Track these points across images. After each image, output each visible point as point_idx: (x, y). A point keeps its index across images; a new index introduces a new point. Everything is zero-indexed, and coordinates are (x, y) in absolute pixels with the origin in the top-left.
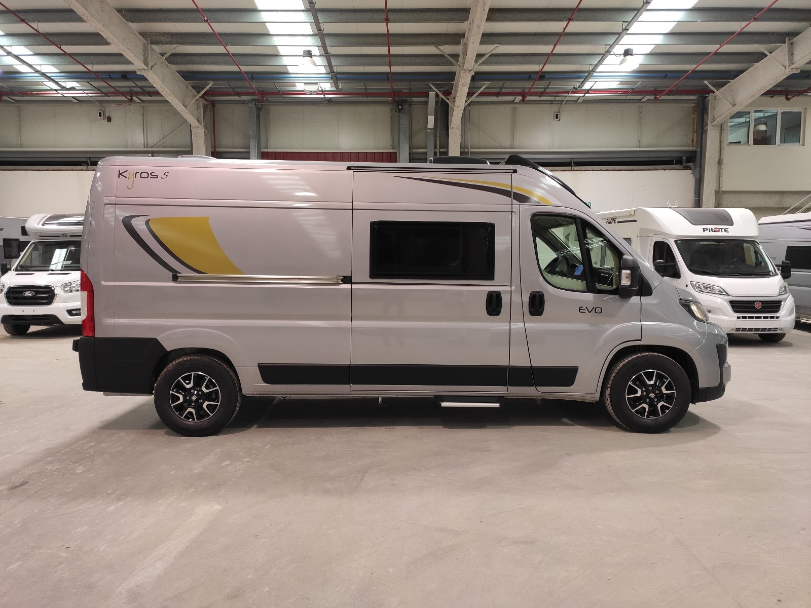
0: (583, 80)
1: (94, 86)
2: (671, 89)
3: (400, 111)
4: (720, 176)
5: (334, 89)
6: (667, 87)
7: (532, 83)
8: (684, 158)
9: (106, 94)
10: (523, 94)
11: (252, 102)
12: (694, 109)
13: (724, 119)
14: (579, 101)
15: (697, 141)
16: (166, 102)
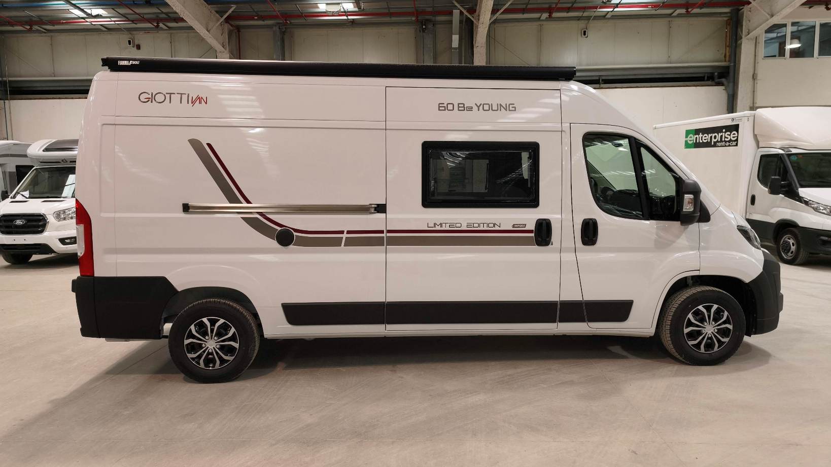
1: (119, 13)
2: (704, 2)
3: (424, 30)
4: (754, 91)
5: (356, 9)
8: (716, 74)
9: (133, 21)
10: (550, 10)
11: (275, 26)
12: (727, 22)
13: (760, 32)
14: (608, 16)
15: (730, 56)
16: (191, 28)
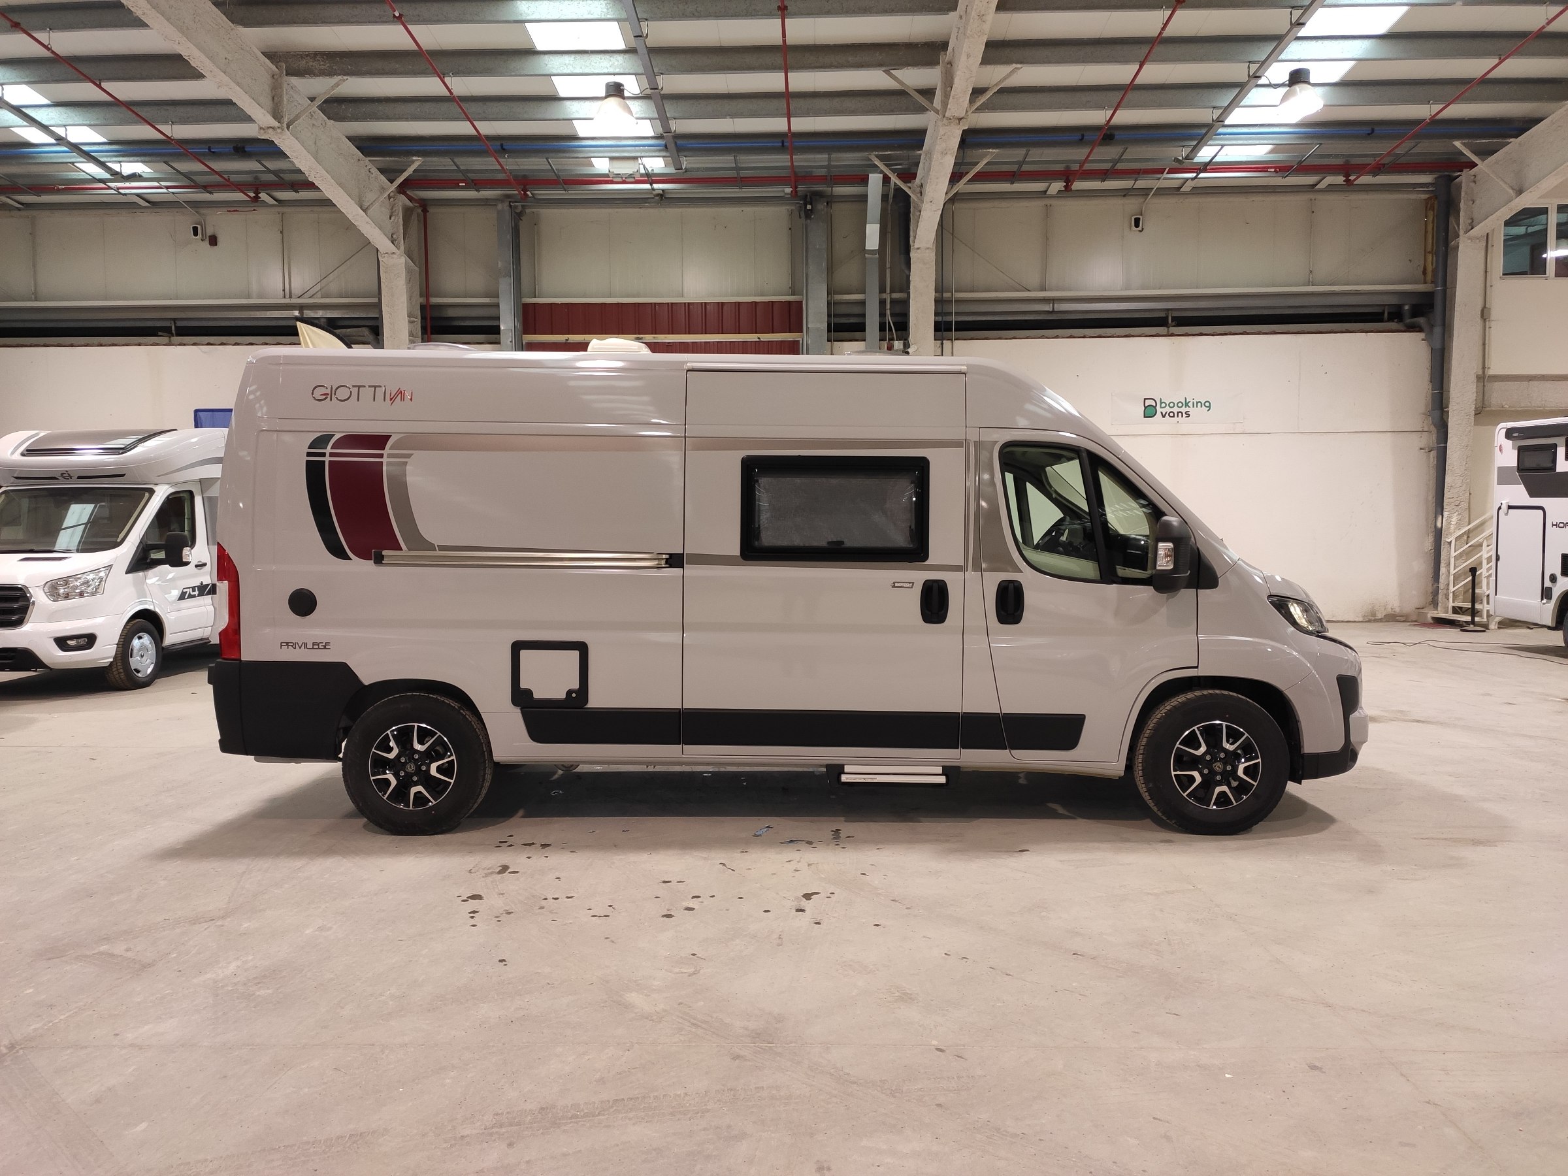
0: (1195, 143)
1: (178, 171)
2: (1382, 162)
3: (808, 215)
4: (1484, 344)
5: (672, 170)
6: (1374, 156)
7: (1086, 151)
8: (1407, 307)
9: (206, 188)
10: (1068, 178)
11: (502, 201)
12: (1427, 204)
13: (1494, 224)
14: (1185, 189)
15: (1434, 271)
16: (328, 203)
